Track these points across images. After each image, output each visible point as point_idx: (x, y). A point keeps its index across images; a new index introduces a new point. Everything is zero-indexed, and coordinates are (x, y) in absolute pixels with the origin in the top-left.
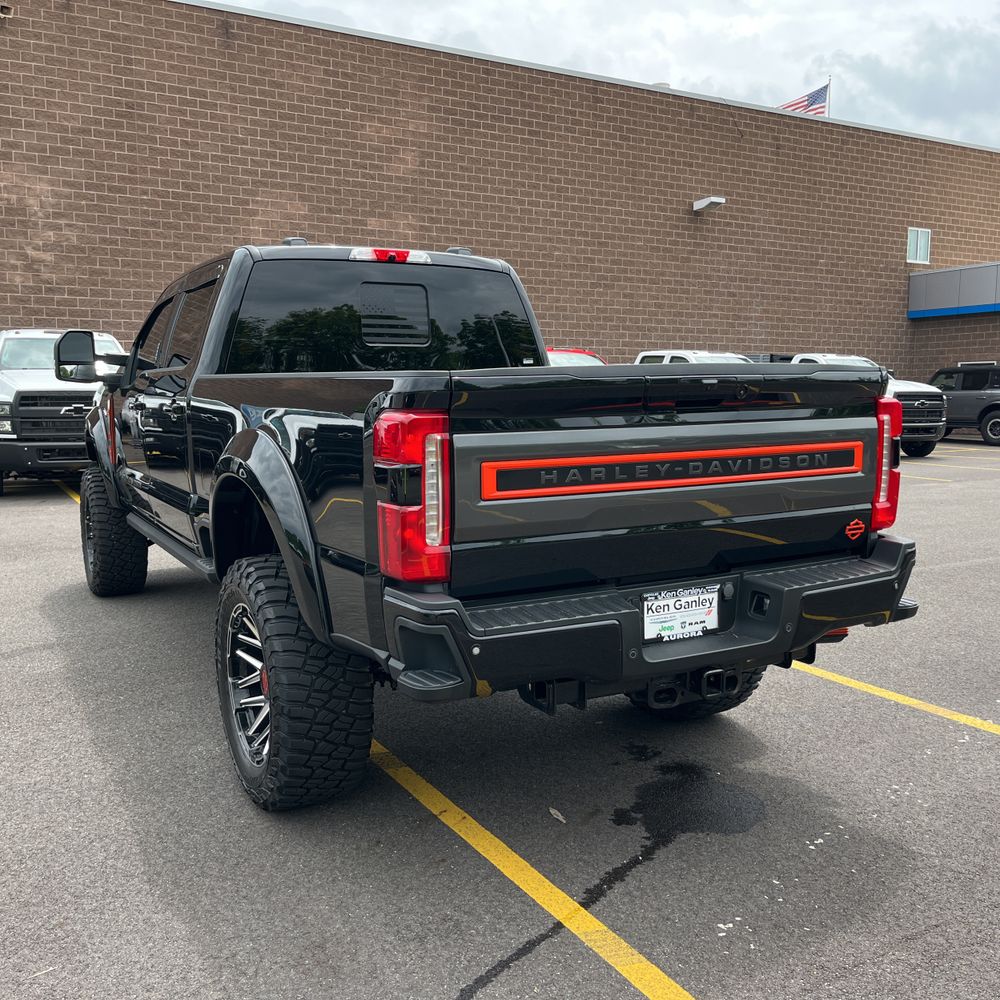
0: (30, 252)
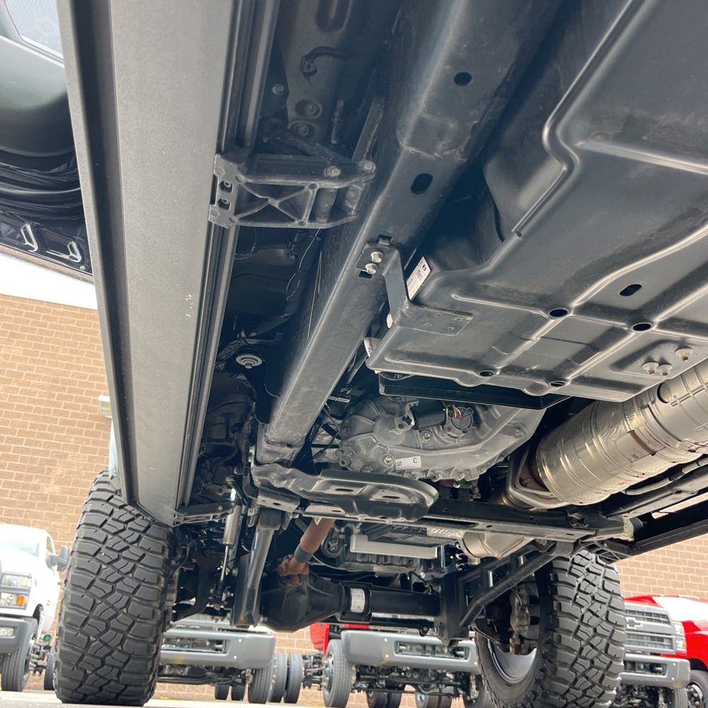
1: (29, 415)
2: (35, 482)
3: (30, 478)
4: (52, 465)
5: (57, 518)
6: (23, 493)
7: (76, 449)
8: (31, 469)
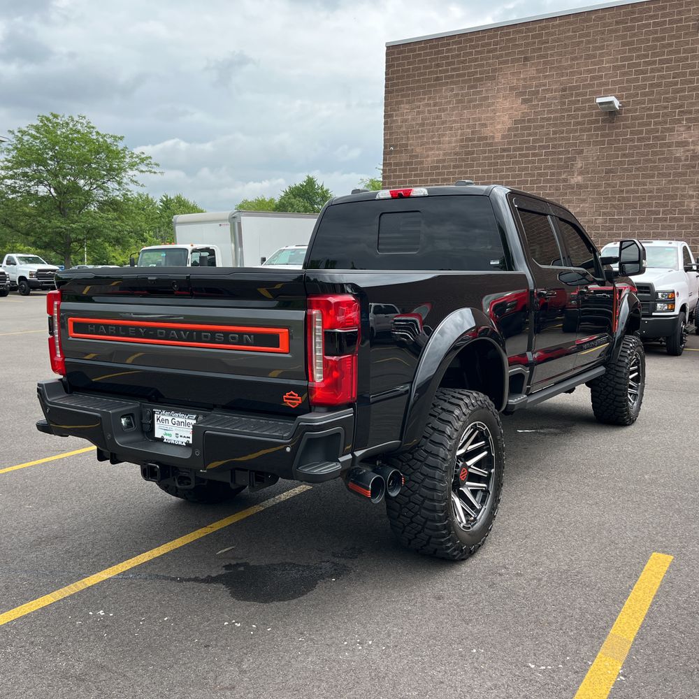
1: (550, 124)
2: (563, 176)
3: (560, 174)
4: (573, 161)
5: (584, 201)
6: (557, 186)
7: (589, 144)
8: (559, 167)
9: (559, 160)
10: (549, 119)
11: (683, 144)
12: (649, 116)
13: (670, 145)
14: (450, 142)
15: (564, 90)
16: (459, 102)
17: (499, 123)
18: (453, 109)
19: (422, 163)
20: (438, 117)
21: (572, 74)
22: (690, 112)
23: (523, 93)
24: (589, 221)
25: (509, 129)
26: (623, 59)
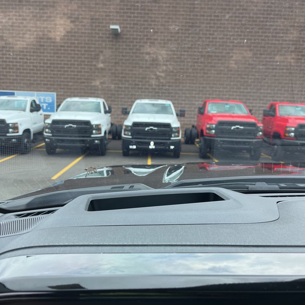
0: (158, 73)
1: (86, 36)
2: (94, 63)
3: (92, 62)
4: (98, 56)
9: (91, 55)
10: (85, 33)
11: (148, 54)
12: (134, 39)
13: (143, 53)
14: (30, 38)
15: (92, 19)
16: (34, 16)
17: (58, 31)
18: (30, 20)
19: (13, 48)
20: (22, 23)
21: (96, 12)
22: (151, 39)
23: (71, 17)
24: (108, 87)
25: (64, 36)
26: (120, 9)
